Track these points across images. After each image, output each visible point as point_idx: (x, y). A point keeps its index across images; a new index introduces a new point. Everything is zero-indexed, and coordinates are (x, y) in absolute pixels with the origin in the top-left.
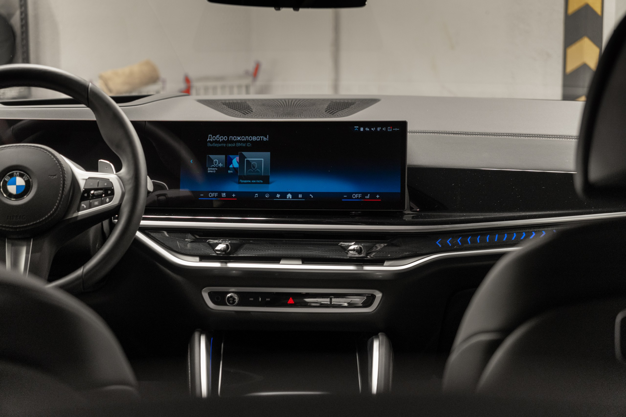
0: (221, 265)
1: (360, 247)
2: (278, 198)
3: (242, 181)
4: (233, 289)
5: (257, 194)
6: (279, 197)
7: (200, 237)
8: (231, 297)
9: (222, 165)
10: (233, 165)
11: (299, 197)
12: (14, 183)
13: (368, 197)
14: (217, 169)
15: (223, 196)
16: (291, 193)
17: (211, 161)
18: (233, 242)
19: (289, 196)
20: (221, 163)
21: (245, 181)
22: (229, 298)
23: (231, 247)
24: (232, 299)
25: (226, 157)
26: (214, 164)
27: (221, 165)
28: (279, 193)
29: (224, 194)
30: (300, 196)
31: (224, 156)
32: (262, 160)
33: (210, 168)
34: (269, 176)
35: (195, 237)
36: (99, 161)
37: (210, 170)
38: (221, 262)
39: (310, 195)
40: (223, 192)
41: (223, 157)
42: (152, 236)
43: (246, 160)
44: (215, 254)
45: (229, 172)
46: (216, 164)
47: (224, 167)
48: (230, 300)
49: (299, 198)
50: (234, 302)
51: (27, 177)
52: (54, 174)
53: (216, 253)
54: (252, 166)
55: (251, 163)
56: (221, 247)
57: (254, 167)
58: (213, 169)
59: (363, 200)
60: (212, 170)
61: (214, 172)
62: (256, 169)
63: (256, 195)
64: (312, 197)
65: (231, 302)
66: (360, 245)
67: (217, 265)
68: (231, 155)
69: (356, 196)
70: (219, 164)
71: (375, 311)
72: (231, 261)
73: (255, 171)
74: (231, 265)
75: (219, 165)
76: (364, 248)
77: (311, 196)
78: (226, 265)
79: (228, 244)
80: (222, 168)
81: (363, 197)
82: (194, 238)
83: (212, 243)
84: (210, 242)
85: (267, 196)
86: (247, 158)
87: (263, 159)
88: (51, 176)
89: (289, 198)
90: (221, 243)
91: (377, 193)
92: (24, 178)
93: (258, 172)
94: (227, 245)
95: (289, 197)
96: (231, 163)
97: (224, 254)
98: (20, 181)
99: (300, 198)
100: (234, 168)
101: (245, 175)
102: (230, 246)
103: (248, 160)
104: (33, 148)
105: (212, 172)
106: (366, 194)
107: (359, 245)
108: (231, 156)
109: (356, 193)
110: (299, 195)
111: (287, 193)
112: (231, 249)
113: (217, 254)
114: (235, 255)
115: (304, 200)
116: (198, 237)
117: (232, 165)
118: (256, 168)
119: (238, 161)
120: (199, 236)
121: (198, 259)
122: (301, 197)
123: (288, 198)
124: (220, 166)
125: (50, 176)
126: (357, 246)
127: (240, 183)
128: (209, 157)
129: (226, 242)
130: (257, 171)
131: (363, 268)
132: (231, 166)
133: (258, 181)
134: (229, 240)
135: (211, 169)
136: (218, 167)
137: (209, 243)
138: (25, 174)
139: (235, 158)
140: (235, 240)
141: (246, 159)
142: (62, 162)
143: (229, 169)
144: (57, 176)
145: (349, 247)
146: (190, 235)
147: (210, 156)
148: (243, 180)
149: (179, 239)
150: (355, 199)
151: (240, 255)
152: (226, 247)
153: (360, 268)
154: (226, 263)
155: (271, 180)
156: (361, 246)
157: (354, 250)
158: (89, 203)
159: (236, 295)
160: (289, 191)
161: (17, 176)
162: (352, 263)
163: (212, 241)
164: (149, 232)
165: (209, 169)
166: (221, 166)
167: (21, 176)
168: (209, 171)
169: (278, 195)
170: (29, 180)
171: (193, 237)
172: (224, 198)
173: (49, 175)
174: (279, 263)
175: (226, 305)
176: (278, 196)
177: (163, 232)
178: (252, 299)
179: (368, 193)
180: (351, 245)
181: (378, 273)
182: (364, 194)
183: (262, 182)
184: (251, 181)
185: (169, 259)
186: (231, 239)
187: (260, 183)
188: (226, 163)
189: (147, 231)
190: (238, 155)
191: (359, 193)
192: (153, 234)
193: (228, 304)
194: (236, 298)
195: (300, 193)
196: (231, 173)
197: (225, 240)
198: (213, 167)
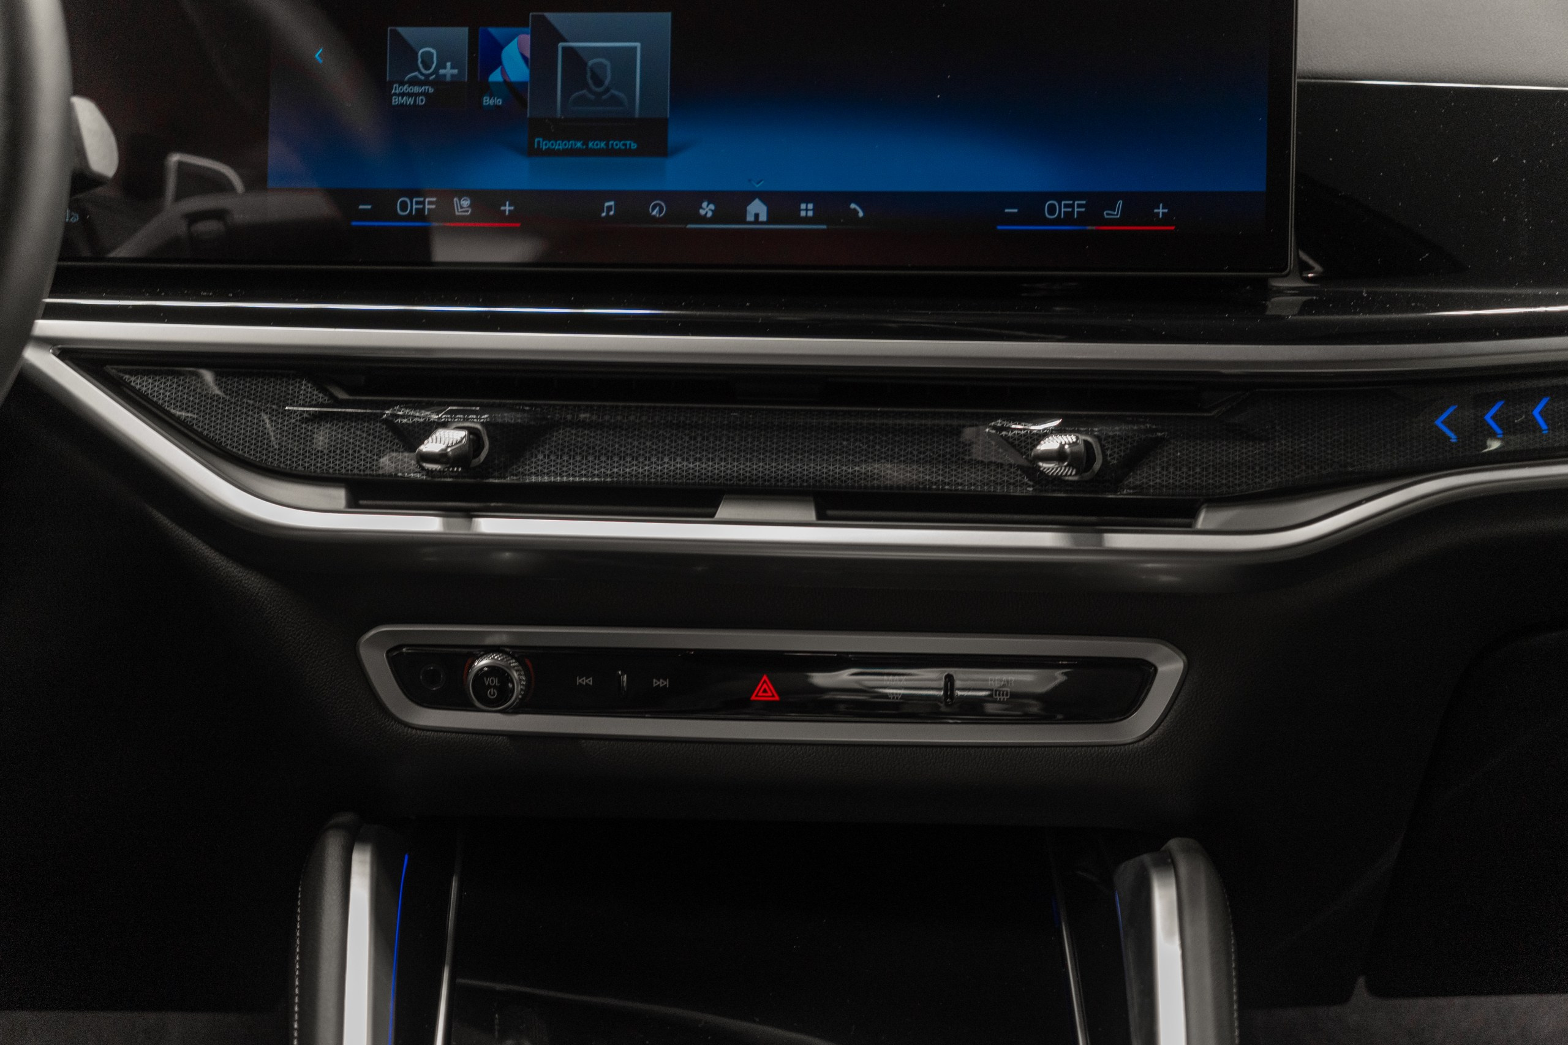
0: (445, 525)
1: (1086, 442)
2: (704, 219)
3: (545, 145)
4: (500, 634)
5: (612, 203)
6: (710, 214)
7: (352, 398)
8: (492, 670)
9: (455, 71)
10: (504, 72)
11: (803, 214)
13: (1116, 214)
14: (431, 90)
15: (458, 212)
16: (765, 197)
17: (407, 53)
18: (500, 420)
19: (757, 209)
20: (449, 64)
21: (559, 145)
22: (482, 674)
23: (490, 443)
24: (496, 682)
25: (473, 36)
26: (420, 66)
27: (448, 71)
28: (711, 196)
29: (466, 203)
30: (807, 210)
31: (466, 30)
32: (635, 48)
33: (402, 83)
34: (666, 119)
35: (332, 396)
37: (402, 96)
38: (445, 512)
39: (853, 206)
40: (461, 194)
41: (460, 34)
42: (138, 392)
43: (564, 49)
44: (418, 476)
45: (487, 101)
46: (427, 67)
47: (466, 80)
48: (489, 687)
49: (803, 217)
50: (504, 693)
53: (423, 468)
54: (589, 75)
55: (586, 64)
56: (445, 440)
57: (599, 82)
58: (416, 89)
59: (1094, 228)
60: (410, 95)
61: (421, 101)
62: (607, 90)
63: (609, 208)
64: (861, 214)
65: (492, 694)
66: (1087, 433)
67: (430, 524)
68: (497, 25)
69: (1062, 209)
70: (441, 65)
71: (1151, 737)
72: (493, 504)
73: (604, 97)
74: (489, 526)
75: (442, 72)
76: (1102, 446)
77: (855, 210)
78: (470, 527)
79: (479, 426)
80: (455, 83)
81: (1093, 213)
82: (326, 398)
83: (405, 421)
84: (399, 420)
85: (657, 208)
86: (565, 41)
87: (638, 45)
89: (757, 220)
90: (444, 425)
91: (1155, 198)
93: (615, 101)
94: (472, 431)
95: (757, 216)
96: (497, 62)
97: (457, 475)
99: (806, 221)
100: (507, 84)
101: (559, 114)
102: (489, 437)
103: (571, 49)
105: (410, 101)
106: (1108, 200)
107: (1079, 432)
108: (495, 31)
109: (1059, 196)
110: (803, 206)
111: (750, 196)
112: (490, 449)
113: (429, 472)
114: (508, 480)
115: (824, 227)
116: (342, 395)
117: (498, 71)
118: (607, 82)
119: (528, 55)
120: (350, 393)
121: (338, 496)
122: (810, 214)
123: (750, 218)
124: (444, 76)
126: (1072, 438)
127: (533, 152)
128: (397, 36)
129: (467, 420)
130: (613, 97)
131: (1100, 542)
132: (496, 77)
133: (618, 145)
134: (485, 408)
135: (406, 88)
136: (438, 82)
137: (390, 424)
139: (515, 41)
140: (511, 408)
141: (561, 45)
143: (487, 88)
145: (1039, 443)
146: (306, 388)
147: (400, 29)
148: (548, 137)
149: (257, 405)
150: (1057, 221)
151: (534, 479)
152: (469, 440)
153: (1086, 540)
154: (470, 514)
155: (674, 136)
156: (1089, 439)
157: (1059, 456)
159: (515, 663)
160: (758, 187)
162: (1052, 517)
163: (408, 415)
164: (126, 372)
165: (397, 89)
166: (453, 76)
168: (396, 101)
169: (705, 204)
171: (321, 397)
172: (462, 218)
174: (713, 515)
175: (467, 706)
176: (707, 209)
177: (198, 376)
178: (590, 681)
179: (1117, 196)
180: (1043, 435)
181: (1150, 565)
182: (1098, 201)
183: (634, 146)
184: (585, 143)
185: (208, 497)
186: (492, 406)
187: (626, 153)
188: (472, 61)
189: (111, 370)
190: (526, 25)
191: (1074, 196)
192: (140, 383)
193: (478, 704)
194: (515, 675)
195: (807, 197)
196: (496, 106)
197: (466, 411)
198: (414, 82)
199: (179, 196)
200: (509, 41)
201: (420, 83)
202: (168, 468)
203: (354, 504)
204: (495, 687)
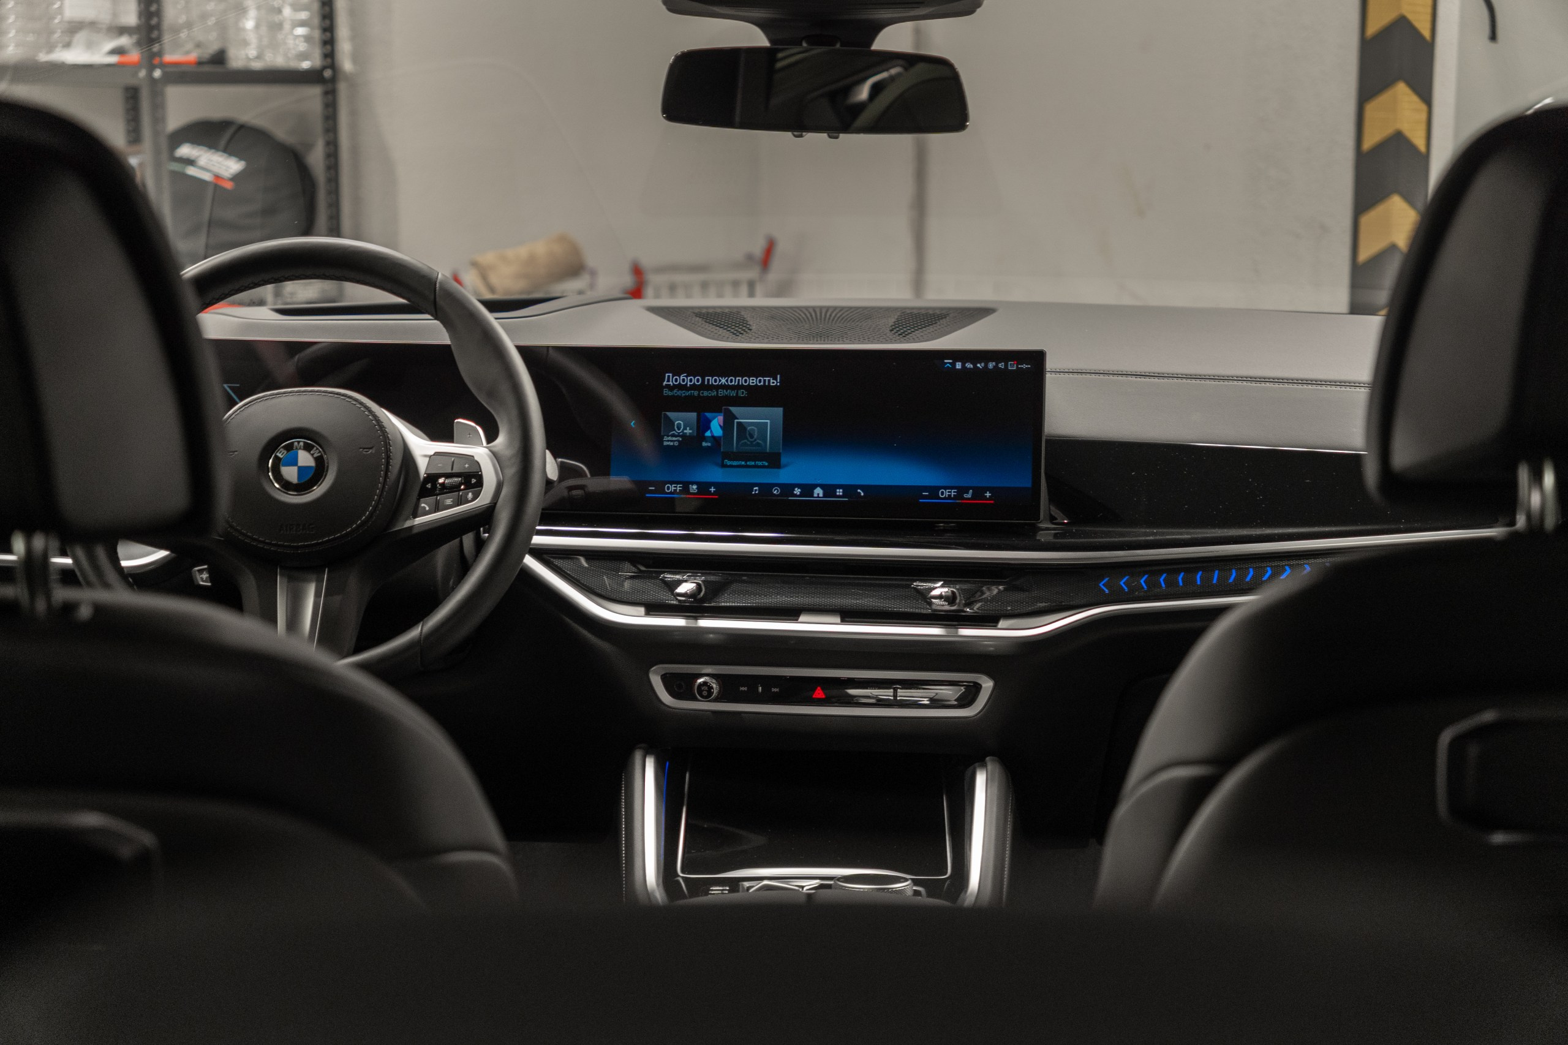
0: (687, 623)
1: (952, 591)
2: (796, 496)
3: (729, 463)
4: (709, 669)
5: (757, 488)
6: (798, 493)
7: (646, 569)
8: (705, 683)
9: (691, 431)
10: (711, 432)
11: (838, 494)
12: (294, 462)
13: (969, 495)
14: (680, 439)
15: (692, 491)
16: (822, 486)
17: (670, 423)
18: (709, 580)
19: (818, 492)
20: (688, 428)
21: (735, 463)
22: (700, 685)
23: (706, 589)
24: (706, 688)
25: (698, 416)
26: (676, 429)
27: (688, 431)
28: (799, 486)
29: (695, 487)
30: (839, 492)
31: (695, 414)
32: (767, 423)
33: (668, 436)
34: (780, 453)
35: (639, 569)
36: (456, 421)
37: (669, 441)
38: (687, 617)
39: (859, 491)
40: (693, 483)
41: (693, 416)
42: (556, 566)
43: (737, 422)
44: (675, 602)
45: (704, 444)
46: (679, 430)
47: (695, 435)
48: (703, 690)
50: (710, 693)
51: (318, 451)
52: (369, 446)
53: (677, 599)
54: (748, 433)
55: (746, 429)
56: (686, 587)
57: (752, 436)
58: (674, 439)
59: (960, 501)
60: (671, 441)
61: (676, 444)
62: (755, 440)
63: (756, 490)
64: (862, 494)
65: (705, 693)
66: (953, 588)
67: (679, 622)
68: (708, 412)
69: (946, 493)
70: (685, 429)
71: (980, 715)
72: (706, 615)
73: (754, 443)
74: (705, 623)
75: (685, 431)
76: (959, 593)
78: (696, 624)
79: (700, 582)
80: (691, 437)
81: (959, 496)
82: (636, 570)
83: (669, 579)
84: (666, 579)
85: (776, 491)
86: (738, 419)
87: (768, 421)
88: (364, 449)
89: (818, 497)
90: (686, 581)
91: (986, 489)
92: (313, 452)
93: (759, 445)
94: (698, 584)
95: (818, 494)
96: (709, 428)
97: (691, 602)
98: (305, 459)
99: (839, 496)
100: (713, 436)
101: (735, 450)
102: (705, 586)
103: (740, 422)
104: (331, 395)
105: (672, 444)
106: (966, 490)
107: (950, 587)
108: (708, 415)
109: (946, 488)
110: (838, 490)
111: (815, 486)
112: (705, 592)
113: (680, 601)
114: (712, 604)
115: (847, 499)
116: (643, 568)
117: (709, 431)
118: (755, 437)
119: (722, 425)
120: (646, 567)
121: (642, 610)
122: (841, 494)
123: (815, 495)
124: (686, 433)
125: (361, 450)
126: (946, 590)
127: (724, 466)
128: (665, 415)
129: (695, 579)
130: (758, 443)
131: (957, 632)
132: (708, 434)
133: (760, 463)
134: (703, 575)
135: (670, 438)
136: (684, 436)
137: (663, 581)
138: (315, 444)
139: (716, 419)
140: (714, 574)
141: (736, 421)
142: (385, 424)
143: (704, 439)
144: (374, 449)
145: (931, 591)
146: (627, 565)
147: (667, 413)
148: (730, 460)
149: (607, 572)
150: (945, 498)
151: (723, 604)
152: (697, 588)
153: (952, 631)
154: (696, 618)
155: (784, 460)
156: (954, 590)
157: (940, 597)
158: (435, 501)
159: (714, 681)
160: (819, 482)
161: (301, 448)
162: (938, 622)
163: (669, 577)
164: (551, 557)
165: (666, 438)
166: (690, 433)
167: (308, 448)
168: (665, 443)
169: (796, 489)
170: (321, 456)
171: (634, 569)
172: (693, 494)
173: (361, 448)
174: (797, 620)
175: (695, 699)
176: (797, 491)
177: (578, 559)
178: (746, 689)
179: (971, 488)
180: (935, 588)
181: (986, 643)
182: (962, 490)
183: (766, 464)
184: (746, 463)
185: (587, 610)
186: (706, 573)
187: (763, 467)
188: (698, 427)
189: (545, 556)
190: (722, 412)
191: (952, 488)
192: (558, 562)
193: (698, 698)
194: (714, 686)
195: (840, 487)
196: (708, 446)
197: (695, 575)
198: (673, 436)
200: (714, 418)
201: (676, 436)
202: (570, 598)
203: (649, 613)
204: (706, 691)
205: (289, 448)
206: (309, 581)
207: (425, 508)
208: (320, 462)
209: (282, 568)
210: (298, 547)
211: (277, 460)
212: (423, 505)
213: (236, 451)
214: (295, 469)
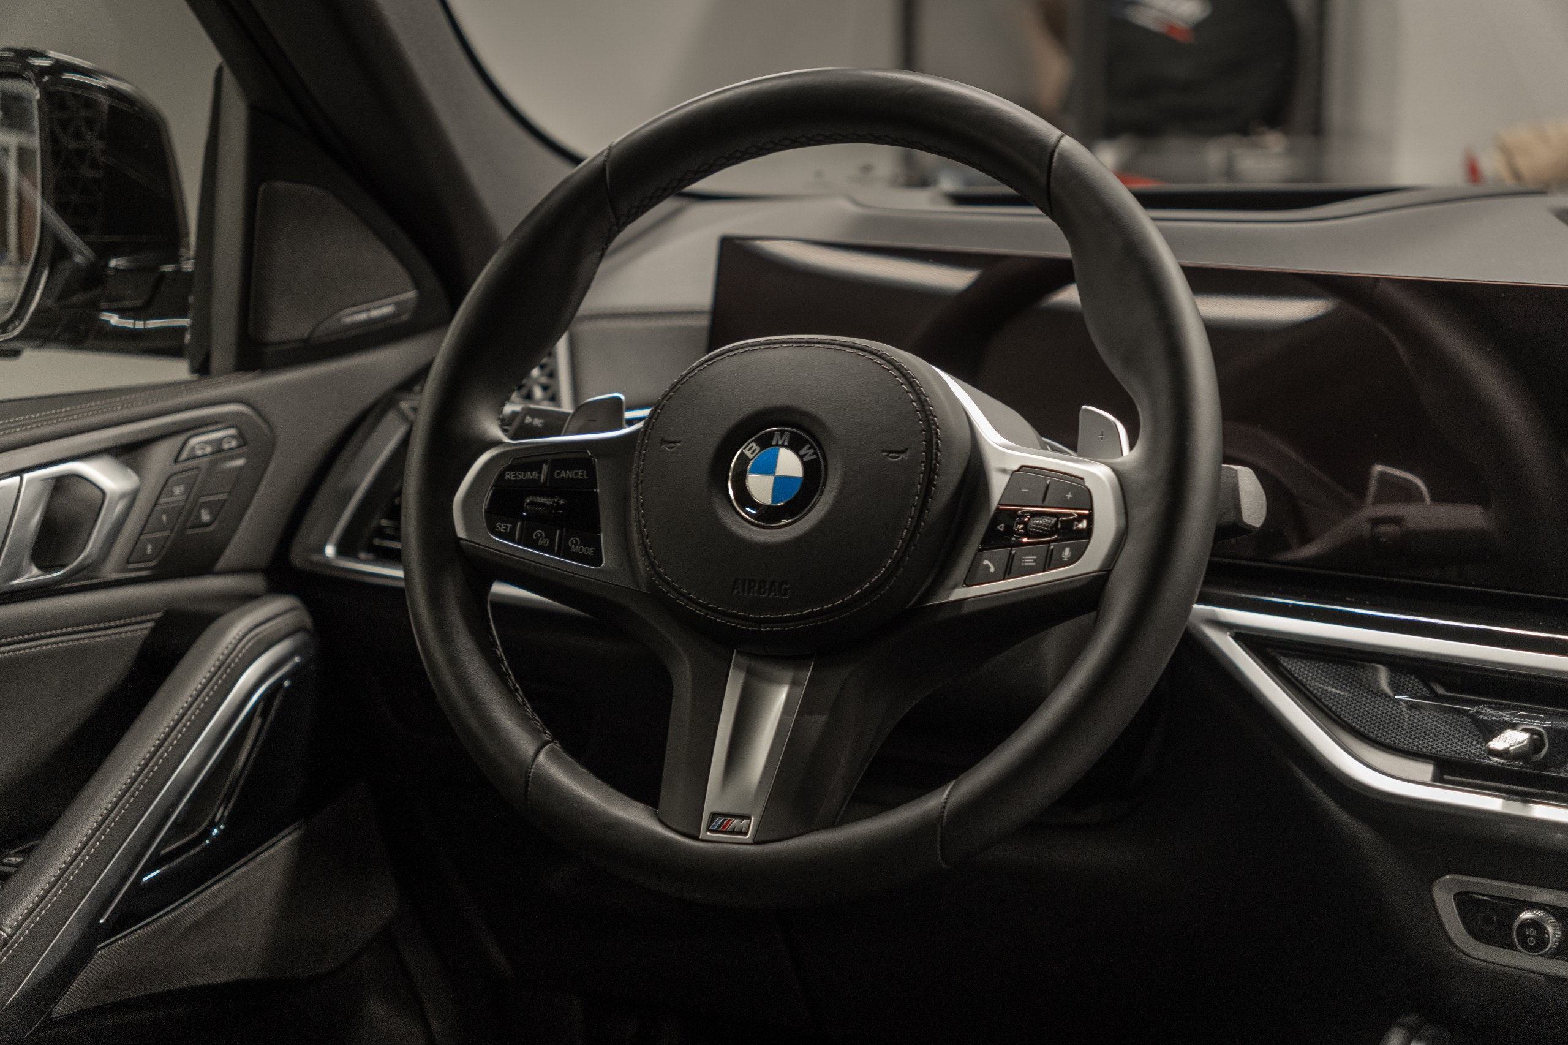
0: (1504, 806)
4: (1544, 897)
7: (1448, 694)
8: (1535, 924)
12: (768, 468)
18: (1559, 726)
22: (1525, 924)
23: (1551, 745)
24: (1535, 932)
35: (1433, 691)
36: (1084, 407)
38: (1508, 795)
44: (1487, 766)
48: (1529, 936)
50: (1542, 942)
51: (812, 451)
52: (899, 448)
53: (1492, 759)
56: (1511, 739)
65: (1531, 941)
67: (1493, 803)
72: (1549, 792)
74: (1539, 811)
79: (1540, 732)
82: (1428, 692)
83: (1485, 718)
84: (1481, 717)
88: (891, 452)
90: (1514, 726)
92: (802, 452)
94: (1536, 736)
97: (1517, 769)
98: (789, 463)
102: (1549, 740)
104: (849, 350)
112: (1548, 749)
113: (1496, 764)
114: (1562, 775)
116: (1441, 691)
120: (1448, 690)
121: (1427, 771)
125: (885, 453)
129: (1531, 725)
134: (1549, 716)
138: (807, 437)
142: (939, 406)
144: (908, 453)
146: (1412, 683)
152: (1533, 741)
159: (1552, 920)
161: (783, 446)
163: (1489, 713)
164: (1280, 654)
167: (795, 446)
170: (817, 460)
171: (1425, 691)
173: (884, 451)
175: (1512, 948)
186: (1555, 715)
192: (1290, 666)
193: (1519, 948)
194: (1550, 930)
197: (1533, 715)
199: (1377, 501)
203: (1439, 779)
204: (1534, 937)
205: (765, 443)
206: (780, 683)
207: (989, 568)
208: (814, 474)
209: (739, 653)
210: (760, 622)
211: (744, 460)
212: (986, 562)
213: (679, 442)
214: (769, 480)
